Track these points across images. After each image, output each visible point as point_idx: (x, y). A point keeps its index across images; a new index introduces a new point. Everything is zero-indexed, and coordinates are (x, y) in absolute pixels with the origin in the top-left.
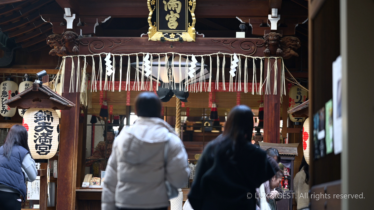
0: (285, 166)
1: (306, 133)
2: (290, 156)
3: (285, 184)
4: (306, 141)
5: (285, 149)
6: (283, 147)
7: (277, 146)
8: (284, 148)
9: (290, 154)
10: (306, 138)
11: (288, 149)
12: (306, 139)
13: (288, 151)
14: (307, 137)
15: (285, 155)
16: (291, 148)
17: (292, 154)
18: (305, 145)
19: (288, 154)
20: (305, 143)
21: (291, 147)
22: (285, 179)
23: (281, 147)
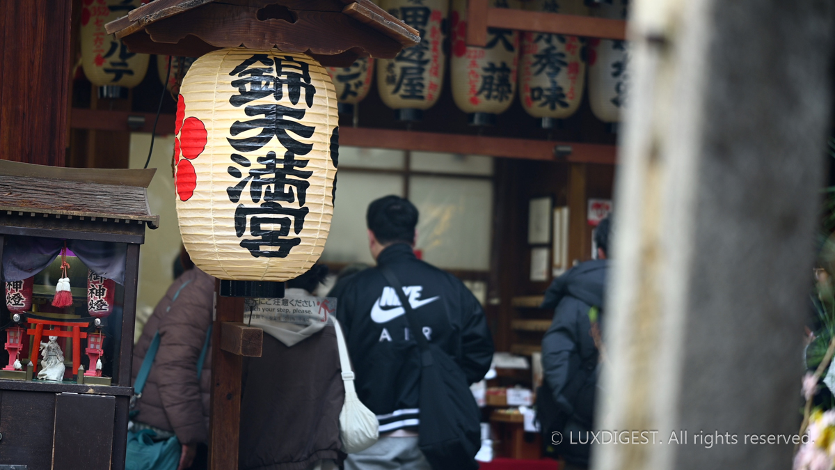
0: (99, 271)
1: (196, 125)
2: (111, 223)
3: (88, 351)
4: (193, 162)
5: (91, 194)
6: (84, 182)
7: (54, 180)
8: (86, 187)
9: (123, 216)
10: (195, 144)
11: (105, 193)
12: (194, 152)
13: (107, 203)
14: (200, 143)
15: (99, 220)
16: (121, 189)
17: (132, 217)
18: (190, 179)
19: (112, 216)
20: (188, 170)
21: (118, 183)
22: (93, 329)
23: (74, 185)
